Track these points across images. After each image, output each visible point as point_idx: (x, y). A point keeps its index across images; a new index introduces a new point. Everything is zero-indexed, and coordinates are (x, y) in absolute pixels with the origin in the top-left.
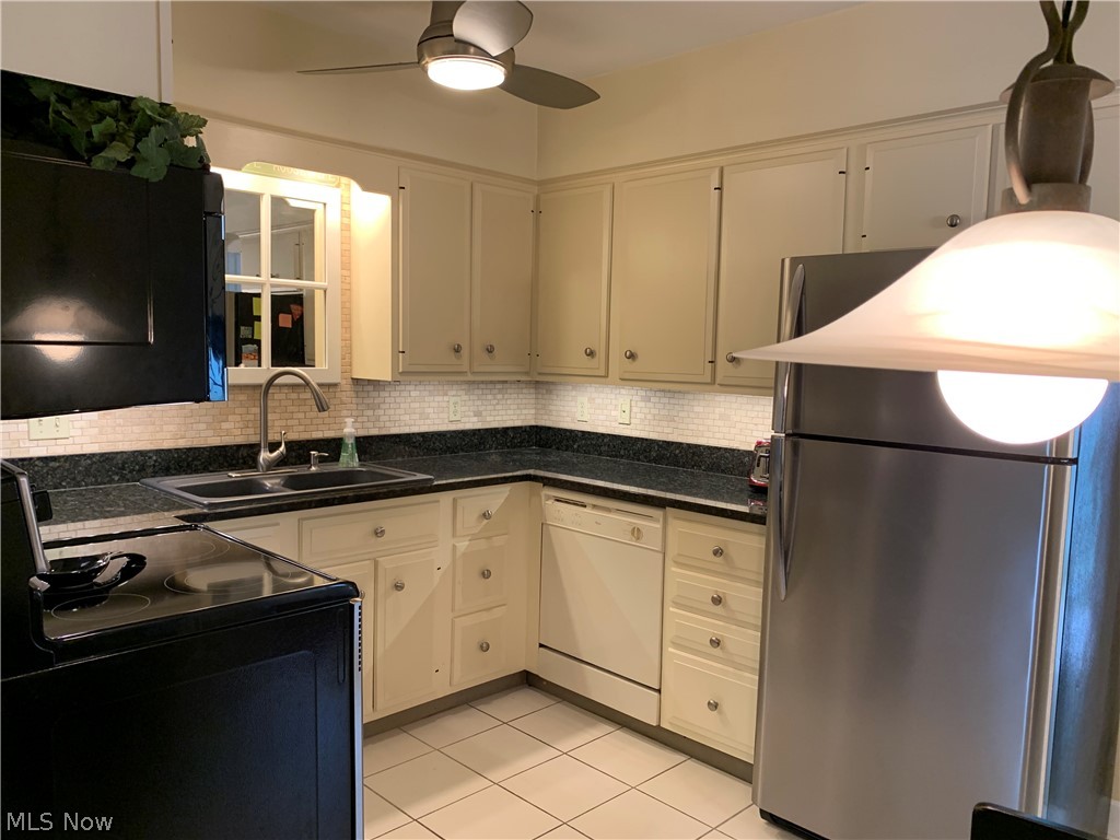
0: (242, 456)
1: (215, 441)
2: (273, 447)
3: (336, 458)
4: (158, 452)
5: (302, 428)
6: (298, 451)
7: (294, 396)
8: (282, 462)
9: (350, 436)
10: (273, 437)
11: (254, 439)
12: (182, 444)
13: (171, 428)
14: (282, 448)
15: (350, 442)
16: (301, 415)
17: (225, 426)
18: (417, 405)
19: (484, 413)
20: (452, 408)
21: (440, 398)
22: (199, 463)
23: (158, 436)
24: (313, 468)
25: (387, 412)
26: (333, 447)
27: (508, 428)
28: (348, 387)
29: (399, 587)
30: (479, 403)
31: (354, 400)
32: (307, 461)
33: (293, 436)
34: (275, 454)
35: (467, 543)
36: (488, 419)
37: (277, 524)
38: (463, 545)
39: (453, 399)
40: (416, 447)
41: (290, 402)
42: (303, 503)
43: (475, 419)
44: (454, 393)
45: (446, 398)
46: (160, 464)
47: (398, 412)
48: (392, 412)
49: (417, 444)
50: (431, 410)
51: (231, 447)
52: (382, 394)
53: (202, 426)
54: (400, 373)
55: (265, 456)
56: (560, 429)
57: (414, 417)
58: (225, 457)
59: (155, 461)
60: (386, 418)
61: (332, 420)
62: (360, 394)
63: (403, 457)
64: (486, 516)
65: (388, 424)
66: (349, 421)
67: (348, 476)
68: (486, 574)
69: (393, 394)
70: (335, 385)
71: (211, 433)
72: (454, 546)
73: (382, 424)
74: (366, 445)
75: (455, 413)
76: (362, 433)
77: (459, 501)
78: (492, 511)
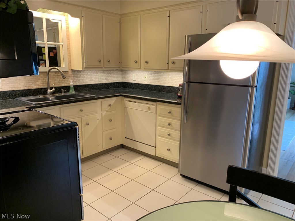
0: (43, 91)
1: (35, 87)
2: (51, 89)
3: (68, 91)
4: (19, 91)
5: (59, 83)
6: (58, 90)
7: (56, 75)
8: (54, 93)
9: (72, 85)
10: (51, 86)
11: (46, 87)
12: (26, 88)
13: (22, 84)
14: (54, 89)
15: (72, 87)
16: (58, 80)
17: (37, 83)
18: (90, 77)
19: (108, 79)
20: (99, 77)
21: (96, 75)
22: (31, 93)
23: (19, 86)
24: (62, 94)
25: (82, 79)
26: (67, 88)
27: (115, 83)
28: (70, 72)
29: (88, 124)
30: (107, 76)
31: (72, 76)
32: (61, 92)
33: (57, 86)
34: (52, 90)
35: (105, 113)
36: (109, 80)
37: (54, 109)
38: (104, 113)
39: (99, 75)
40: (90, 88)
41: (55, 76)
42: (60, 103)
43: (106, 80)
44: (100, 73)
45: (97, 75)
46: (20, 94)
47: (84, 78)
48: (83, 79)
49: (90, 87)
50: (93, 78)
51: (39, 89)
52: (80, 74)
53: (31, 83)
54: (85, 68)
55: (49, 91)
56: (129, 83)
57: (89, 80)
58: (38, 91)
59: (19, 93)
60: (81, 80)
61: (67, 81)
62: (74, 74)
63: (87, 91)
64: (110, 105)
65: (82, 82)
66: (71, 81)
67: (72, 96)
68: (111, 121)
69: (83, 74)
70: (67, 71)
71: (34, 85)
72: (102, 114)
73: (80, 82)
74: (76, 88)
75: (100, 78)
76: (75, 84)
77: (103, 102)
78: (111, 104)
